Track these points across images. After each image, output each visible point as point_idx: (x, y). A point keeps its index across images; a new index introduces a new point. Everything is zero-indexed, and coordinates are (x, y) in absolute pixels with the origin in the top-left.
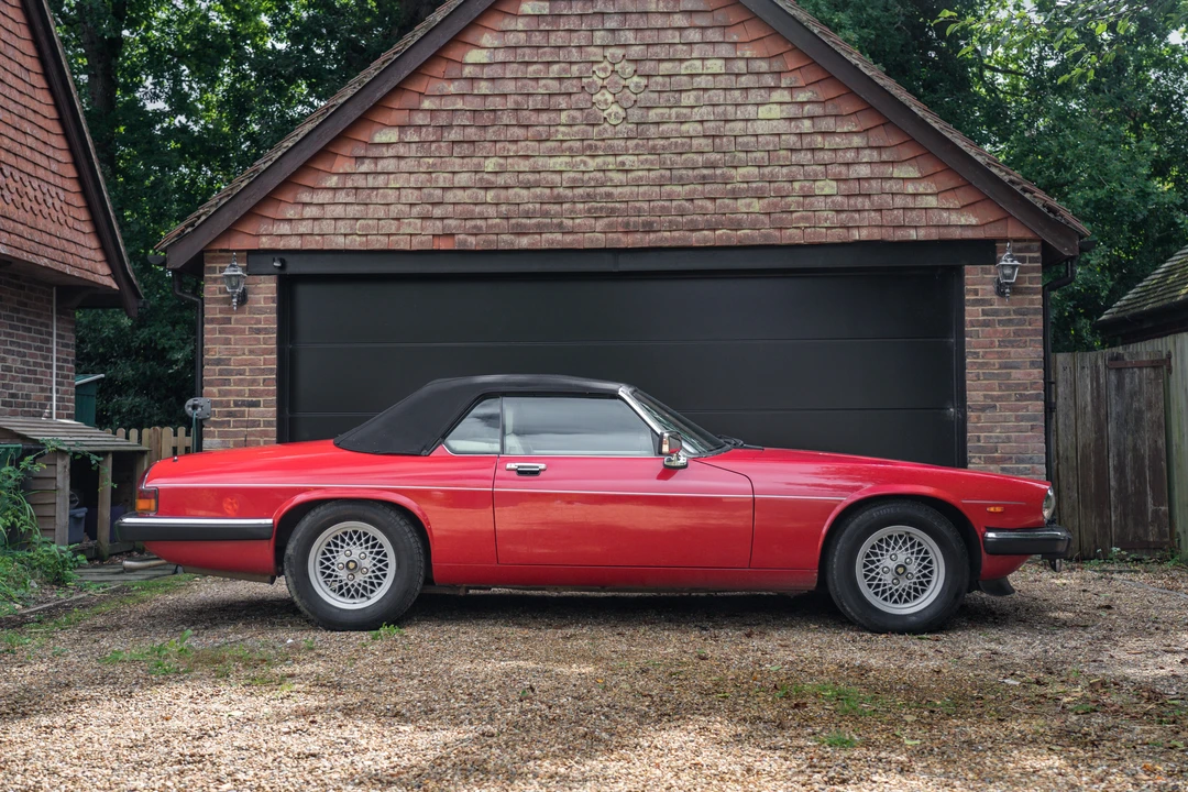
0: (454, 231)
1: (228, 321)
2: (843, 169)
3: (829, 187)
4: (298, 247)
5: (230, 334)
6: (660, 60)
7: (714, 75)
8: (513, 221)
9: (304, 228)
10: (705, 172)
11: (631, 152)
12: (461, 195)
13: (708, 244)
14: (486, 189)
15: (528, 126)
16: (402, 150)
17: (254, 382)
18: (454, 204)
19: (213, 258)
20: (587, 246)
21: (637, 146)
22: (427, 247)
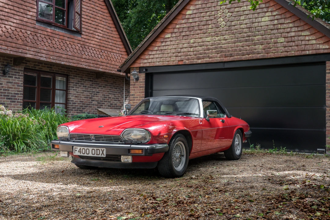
0: (183, 59)
1: (135, 85)
2: (286, 34)
3: (282, 40)
4: (148, 66)
5: (135, 88)
6: (235, 8)
7: (250, 10)
8: (197, 56)
9: (150, 61)
10: (247, 38)
11: (227, 34)
12: (185, 50)
13: (247, 59)
14: (191, 47)
15: (201, 30)
16: (171, 39)
17: (139, 100)
18: (183, 52)
19: (132, 69)
20: (215, 61)
21: (229, 32)
22: (177, 64)
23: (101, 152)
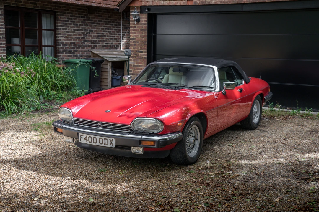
1: (135, 27)
4: (152, 5)
5: (136, 31)
17: (141, 45)
19: (132, 8)
22: (185, 4)
23: (109, 142)
